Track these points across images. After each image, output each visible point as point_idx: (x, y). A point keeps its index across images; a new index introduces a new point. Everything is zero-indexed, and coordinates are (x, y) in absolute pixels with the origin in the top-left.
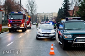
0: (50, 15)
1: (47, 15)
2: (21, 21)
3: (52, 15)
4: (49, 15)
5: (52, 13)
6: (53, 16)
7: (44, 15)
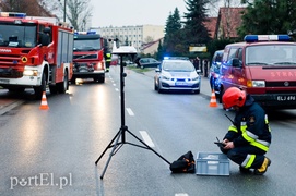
0: (134, 33)
1: (125, 33)
2: (97, 53)
3: (139, 32)
4: (130, 33)
5: (140, 27)
6: (145, 37)
7: (112, 34)
